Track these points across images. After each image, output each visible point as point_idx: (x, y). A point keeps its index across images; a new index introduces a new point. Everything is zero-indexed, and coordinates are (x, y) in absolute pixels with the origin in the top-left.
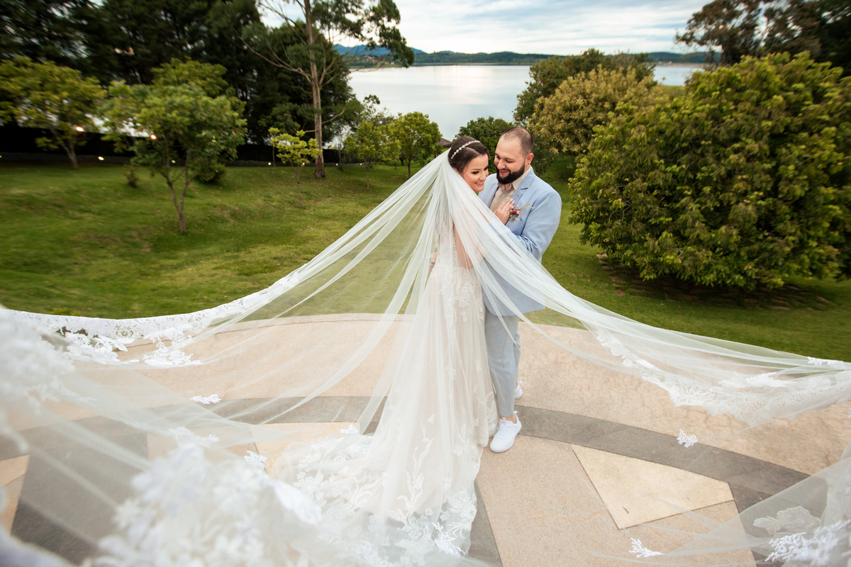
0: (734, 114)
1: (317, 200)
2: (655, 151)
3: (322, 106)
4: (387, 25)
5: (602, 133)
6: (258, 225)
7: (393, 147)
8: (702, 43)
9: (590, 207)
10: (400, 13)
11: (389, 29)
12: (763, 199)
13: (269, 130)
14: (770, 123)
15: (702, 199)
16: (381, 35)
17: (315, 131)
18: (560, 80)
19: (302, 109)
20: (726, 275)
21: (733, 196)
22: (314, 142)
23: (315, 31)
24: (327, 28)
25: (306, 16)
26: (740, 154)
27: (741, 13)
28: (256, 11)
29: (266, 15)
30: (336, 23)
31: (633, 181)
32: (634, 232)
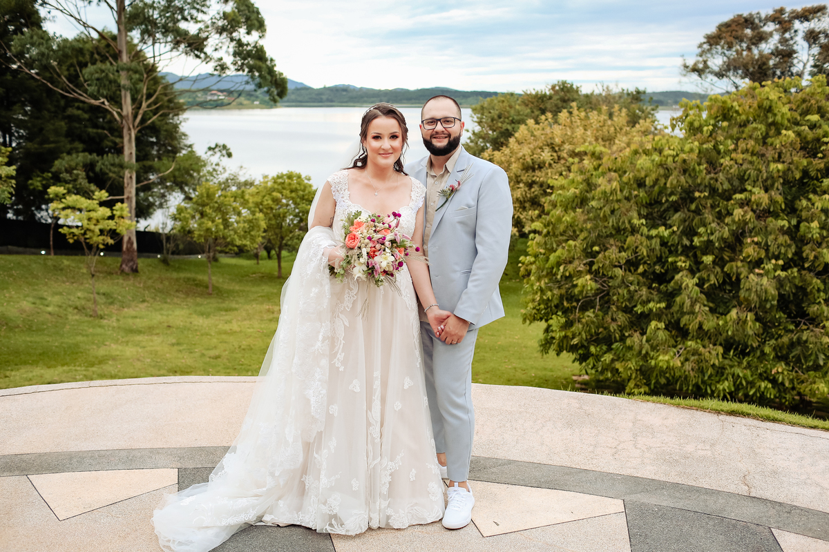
0: (733, 155)
1: (123, 305)
2: (635, 207)
3: (137, 160)
4: (245, 39)
5: (562, 188)
6: (20, 340)
7: (253, 224)
8: (720, 75)
9: (549, 294)
10: (266, 23)
11: (248, 44)
12: (784, 268)
13: (49, 190)
14: (780, 166)
15: (704, 274)
16: (235, 54)
17: (125, 197)
18: (516, 126)
19: (104, 162)
20: (748, 383)
21: (743, 266)
22: (122, 209)
23: (131, 47)
24: (150, 42)
25: (118, 23)
26: (746, 208)
27: (771, 34)
28: (37, 12)
29: (53, 19)
30: (165, 34)
31: (605, 250)
32: (613, 327)
